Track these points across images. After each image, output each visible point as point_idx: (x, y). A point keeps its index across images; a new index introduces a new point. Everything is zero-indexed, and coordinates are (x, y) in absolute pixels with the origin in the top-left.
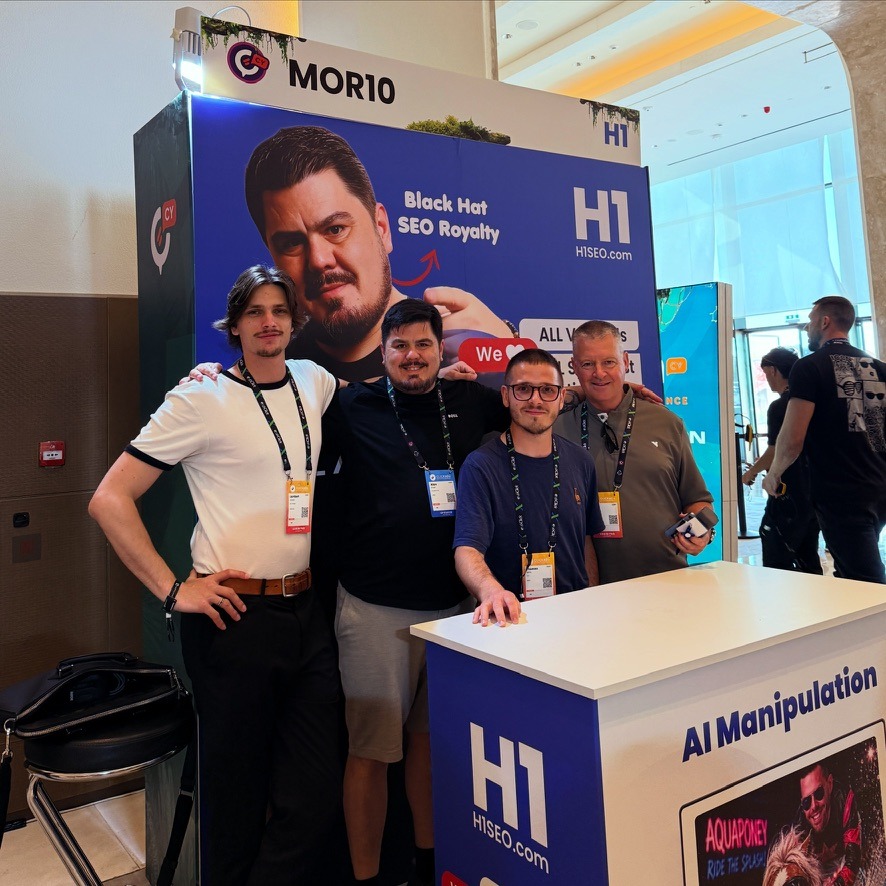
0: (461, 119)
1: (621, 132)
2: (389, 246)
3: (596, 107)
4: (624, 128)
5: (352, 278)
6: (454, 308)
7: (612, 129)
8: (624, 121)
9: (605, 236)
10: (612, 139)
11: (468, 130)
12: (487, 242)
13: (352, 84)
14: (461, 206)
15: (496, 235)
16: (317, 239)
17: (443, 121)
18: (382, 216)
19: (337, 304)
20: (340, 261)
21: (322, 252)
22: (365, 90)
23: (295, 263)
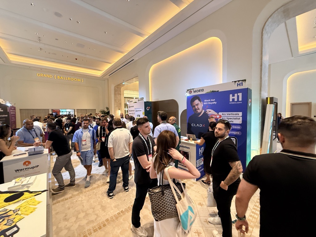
0: (212, 90)
1: (241, 84)
2: (203, 106)
3: (235, 82)
4: (242, 83)
5: (199, 109)
6: (210, 112)
7: (239, 84)
8: (242, 82)
9: (236, 100)
10: (239, 85)
11: (213, 91)
12: (215, 104)
13: (199, 91)
14: (211, 100)
15: (216, 103)
16: (196, 106)
17: (209, 91)
18: (202, 103)
19: (197, 112)
20: (198, 108)
21: (196, 107)
22: (200, 91)
23: (194, 108)
